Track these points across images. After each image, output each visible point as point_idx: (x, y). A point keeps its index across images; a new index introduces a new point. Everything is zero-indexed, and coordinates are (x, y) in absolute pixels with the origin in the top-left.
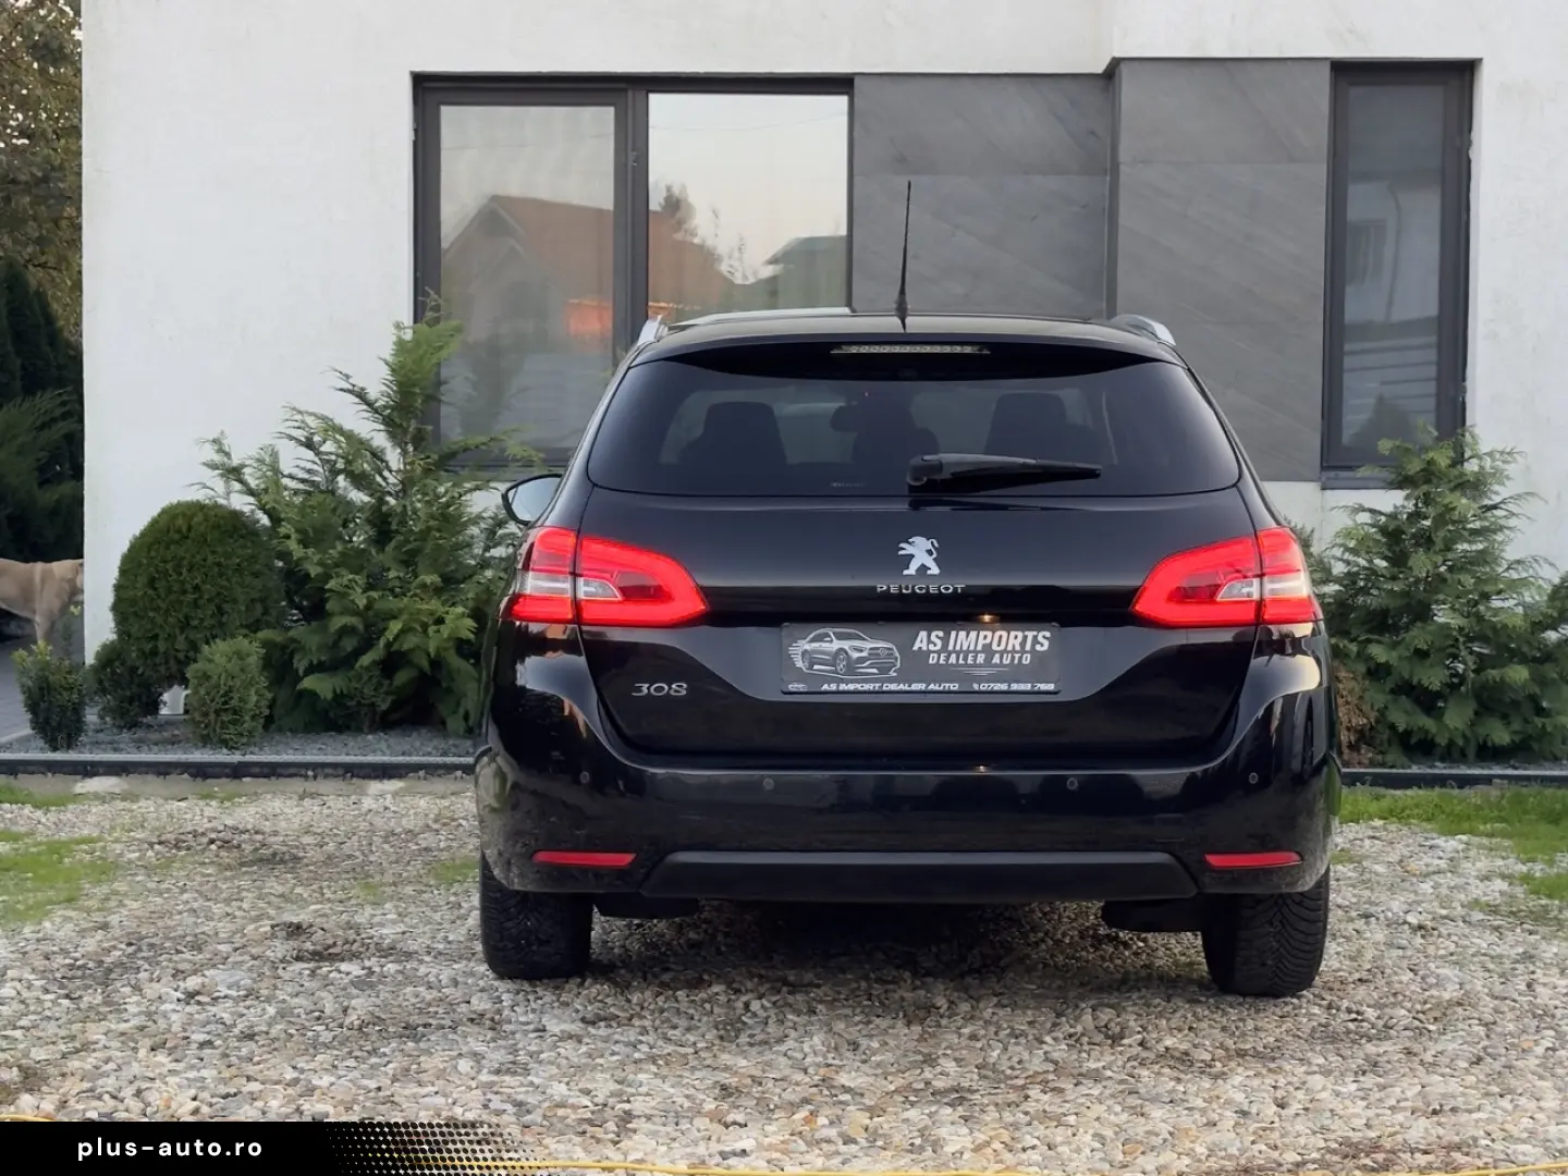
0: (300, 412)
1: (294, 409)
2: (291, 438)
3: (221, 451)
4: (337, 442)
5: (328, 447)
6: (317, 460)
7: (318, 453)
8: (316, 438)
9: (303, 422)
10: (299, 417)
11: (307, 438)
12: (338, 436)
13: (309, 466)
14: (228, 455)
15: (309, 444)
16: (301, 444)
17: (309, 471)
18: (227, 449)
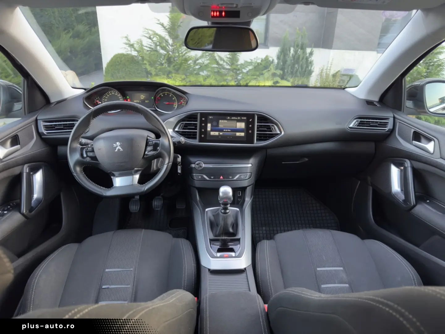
0: (147, 29)
1: (145, 28)
2: (145, 36)
3: (128, 40)
4: (157, 38)
5: (155, 39)
6: (152, 42)
7: (152, 41)
8: (152, 37)
9: (148, 32)
10: (147, 31)
11: (149, 36)
12: (157, 36)
13: (151, 44)
14: (130, 41)
15: (150, 38)
16: (148, 38)
17: (151, 45)
18: (129, 39)
